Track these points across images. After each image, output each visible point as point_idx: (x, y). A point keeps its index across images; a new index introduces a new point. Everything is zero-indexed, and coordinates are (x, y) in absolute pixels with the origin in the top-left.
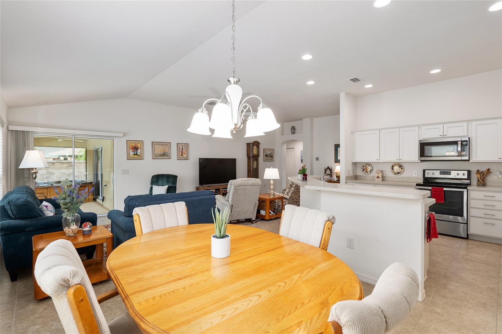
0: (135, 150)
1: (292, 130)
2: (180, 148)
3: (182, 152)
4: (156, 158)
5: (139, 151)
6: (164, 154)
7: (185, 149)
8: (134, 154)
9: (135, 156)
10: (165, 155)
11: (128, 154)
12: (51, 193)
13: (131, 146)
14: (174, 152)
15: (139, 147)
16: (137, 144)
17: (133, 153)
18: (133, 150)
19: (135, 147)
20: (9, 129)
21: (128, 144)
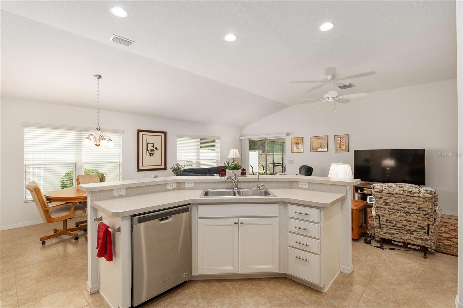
3: (340, 144)
4: (313, 151)
5: (300, 145)
6: (320, 147)
7: (344, 141)
9: (297, 150)
11: (292, 148)
13: (294, 142)
15: (300, 143)
16: (298, 140)
17: (296, 147)
19: (297, 142)
20: (240, 139)
21: (292, 141)
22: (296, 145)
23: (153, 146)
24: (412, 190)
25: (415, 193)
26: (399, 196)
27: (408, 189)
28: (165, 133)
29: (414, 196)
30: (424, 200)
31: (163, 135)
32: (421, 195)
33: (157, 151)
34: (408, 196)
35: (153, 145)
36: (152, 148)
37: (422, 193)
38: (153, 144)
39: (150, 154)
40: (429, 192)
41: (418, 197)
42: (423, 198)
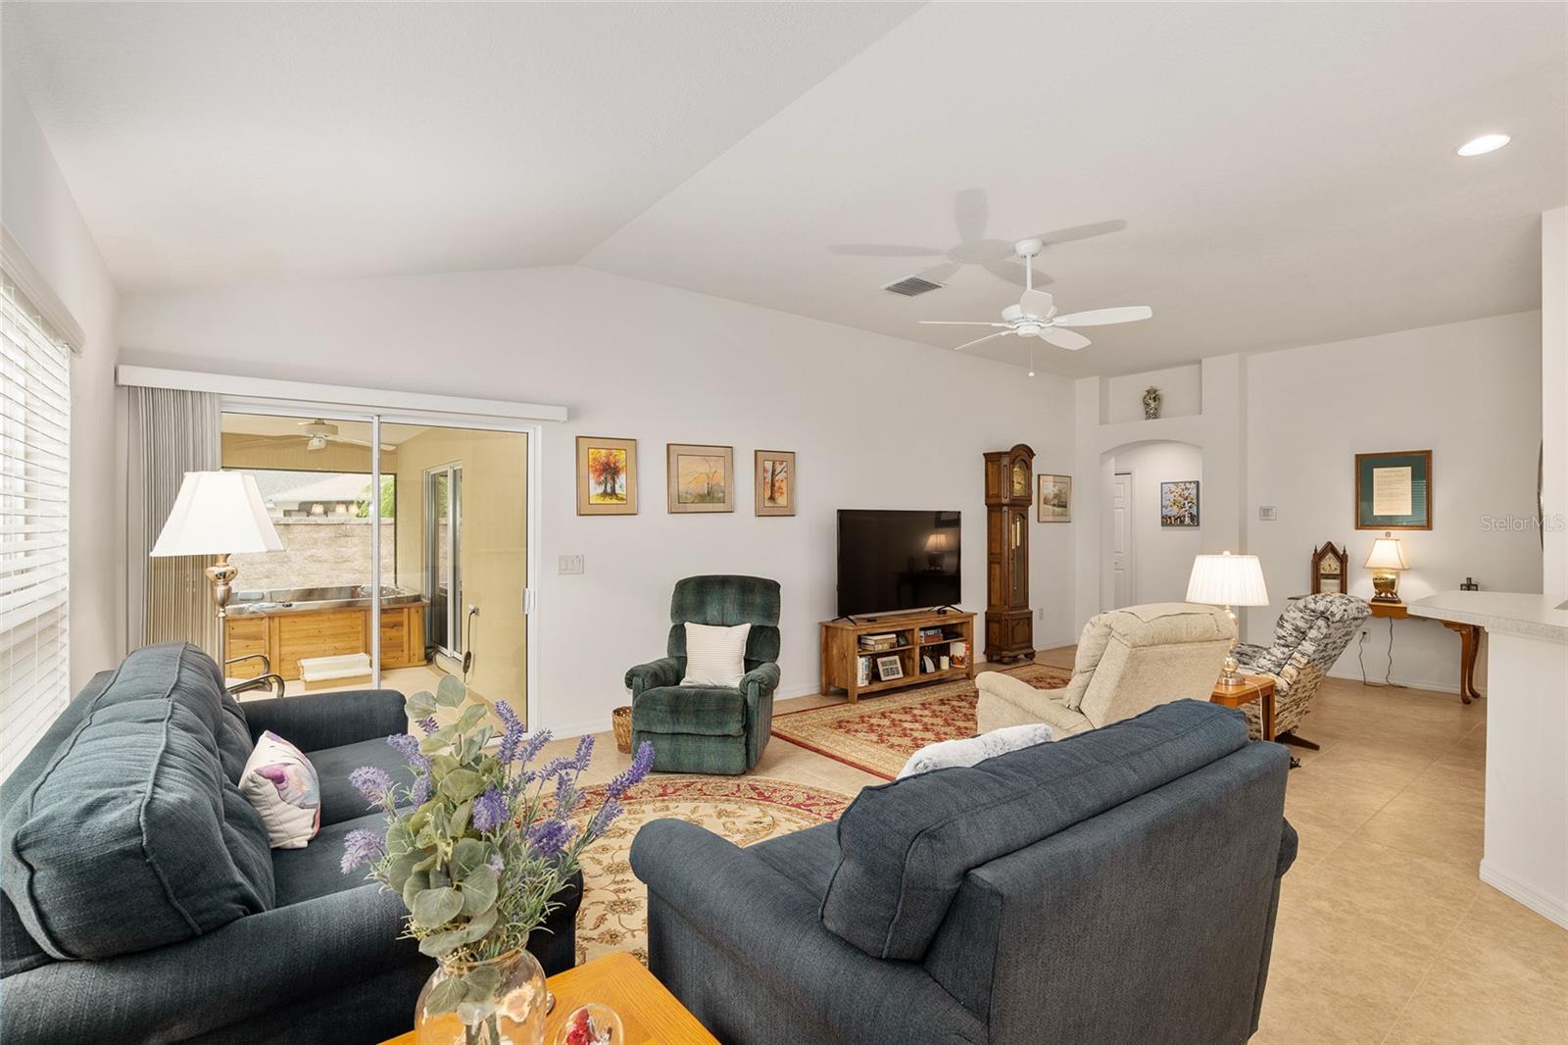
0: (609, 477)
1: (1147, 405)
2: (765, 471)
3: (773, 485)
4: (681, 507)
5: (622, 479)
6: (709, 493)
7: (783, 475)
8: (605, 494)
9: (608, 501)
10: (712, 498)
12: (285, 636)
13: (595, 459)
14: (744, 487)
15: (621, 465)
16: (615, 452)
17: (601, 489)
18: (599, 476)
21: (583, 453)
22: (603, 478)
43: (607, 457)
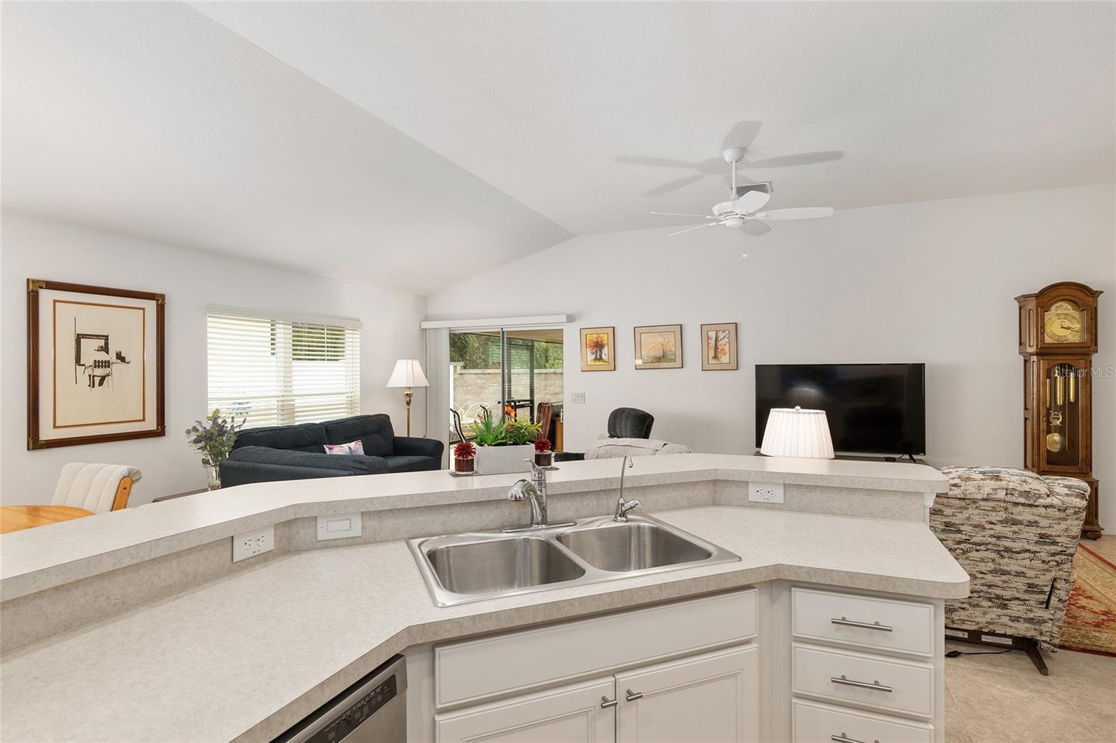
0: (598, 350)
2: (708, 338)
3: (716, 348)
4: (644, 366)
5: (605, 350)
6: (663, 356)
7: (726, 340)
8: (596, 359)
9: (598, 363)
10: (666, 359)
11: (584, 359)
13: (589, 340)
15: (605, 342)
16: (601, 335)
17: (593, 357)
19: (598, 342)
20: (423, 327)
21: (583, 337)
22: (594, 350)
23: (105, 349)
24: (1031, 486)
25: (1040, 497)
26: (993, 504)
27: (1020, 484)
28: (158, 300)
29: (1036, 504)
30: (1062, 515)
31: (151, 306)
32: (1055, 501)
33: (123, 364)
34: (1016, 504)
35: (107, 344)
36: (102, 356)
37: (1058, 494)
38: (106, 338)
39: (92, 378)
40: (1077, 491)
41: (1046, 507)
42: (1059, 510)
43: (597, 338)
